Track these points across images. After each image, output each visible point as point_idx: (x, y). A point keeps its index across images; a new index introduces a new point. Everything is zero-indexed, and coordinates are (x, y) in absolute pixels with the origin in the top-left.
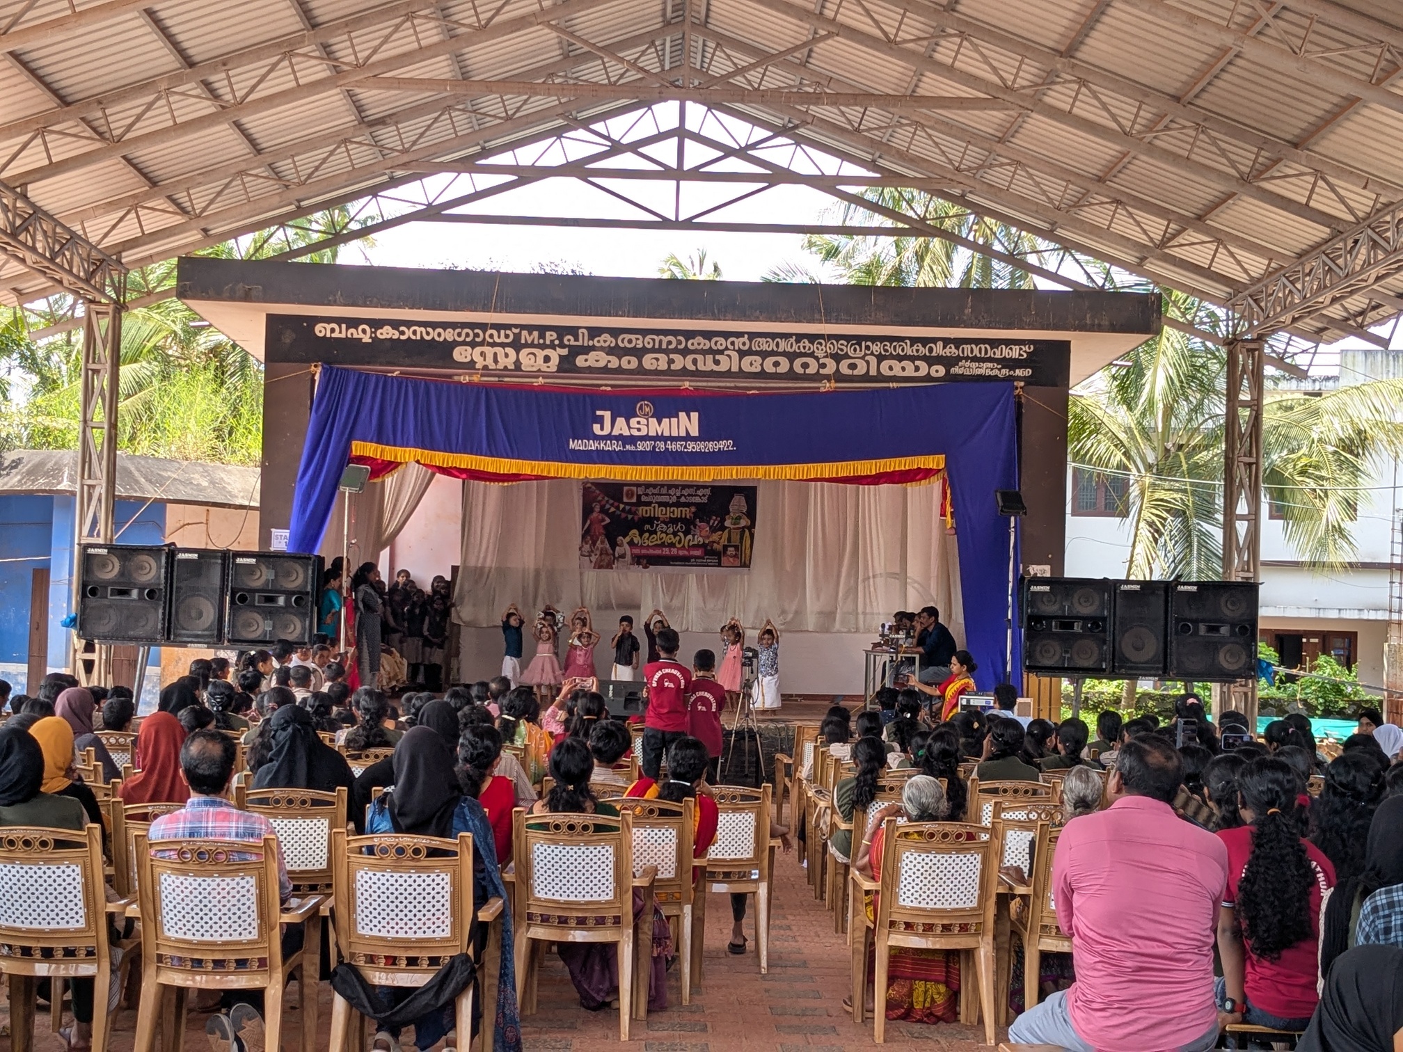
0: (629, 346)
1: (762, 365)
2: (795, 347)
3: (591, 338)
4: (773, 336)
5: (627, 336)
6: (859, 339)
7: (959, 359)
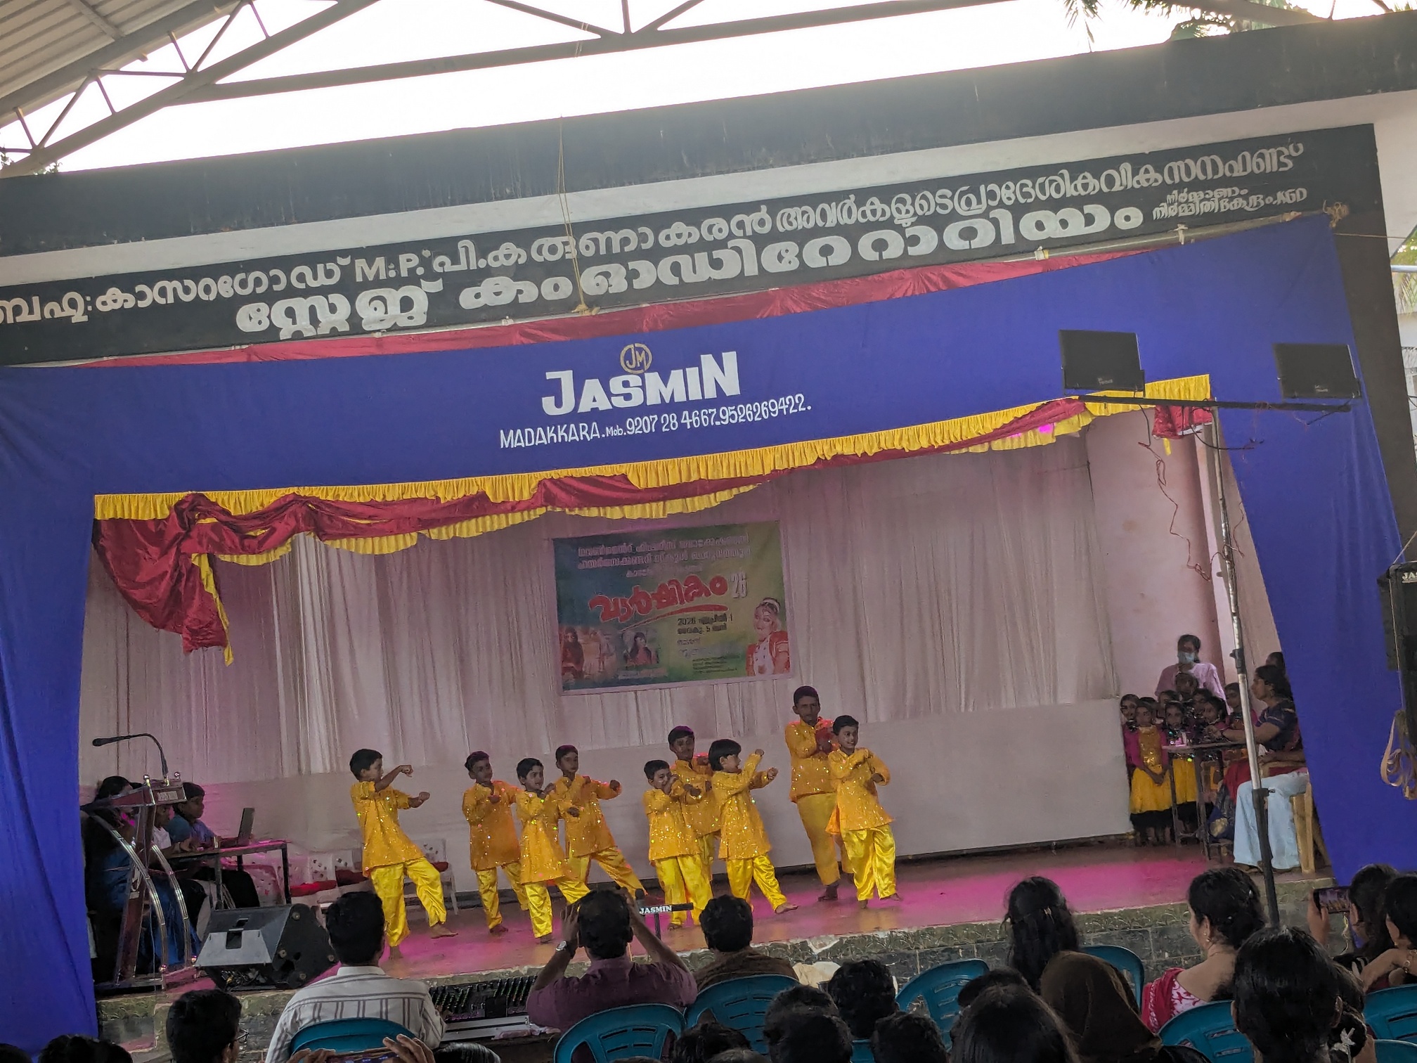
0: (552, 258)
1: (799, 256)
2: (857, 215)
3: (482, 254)
4: (813, 200)
5: (547, 242)
6: (971, 183)
7: (1165, 189)
